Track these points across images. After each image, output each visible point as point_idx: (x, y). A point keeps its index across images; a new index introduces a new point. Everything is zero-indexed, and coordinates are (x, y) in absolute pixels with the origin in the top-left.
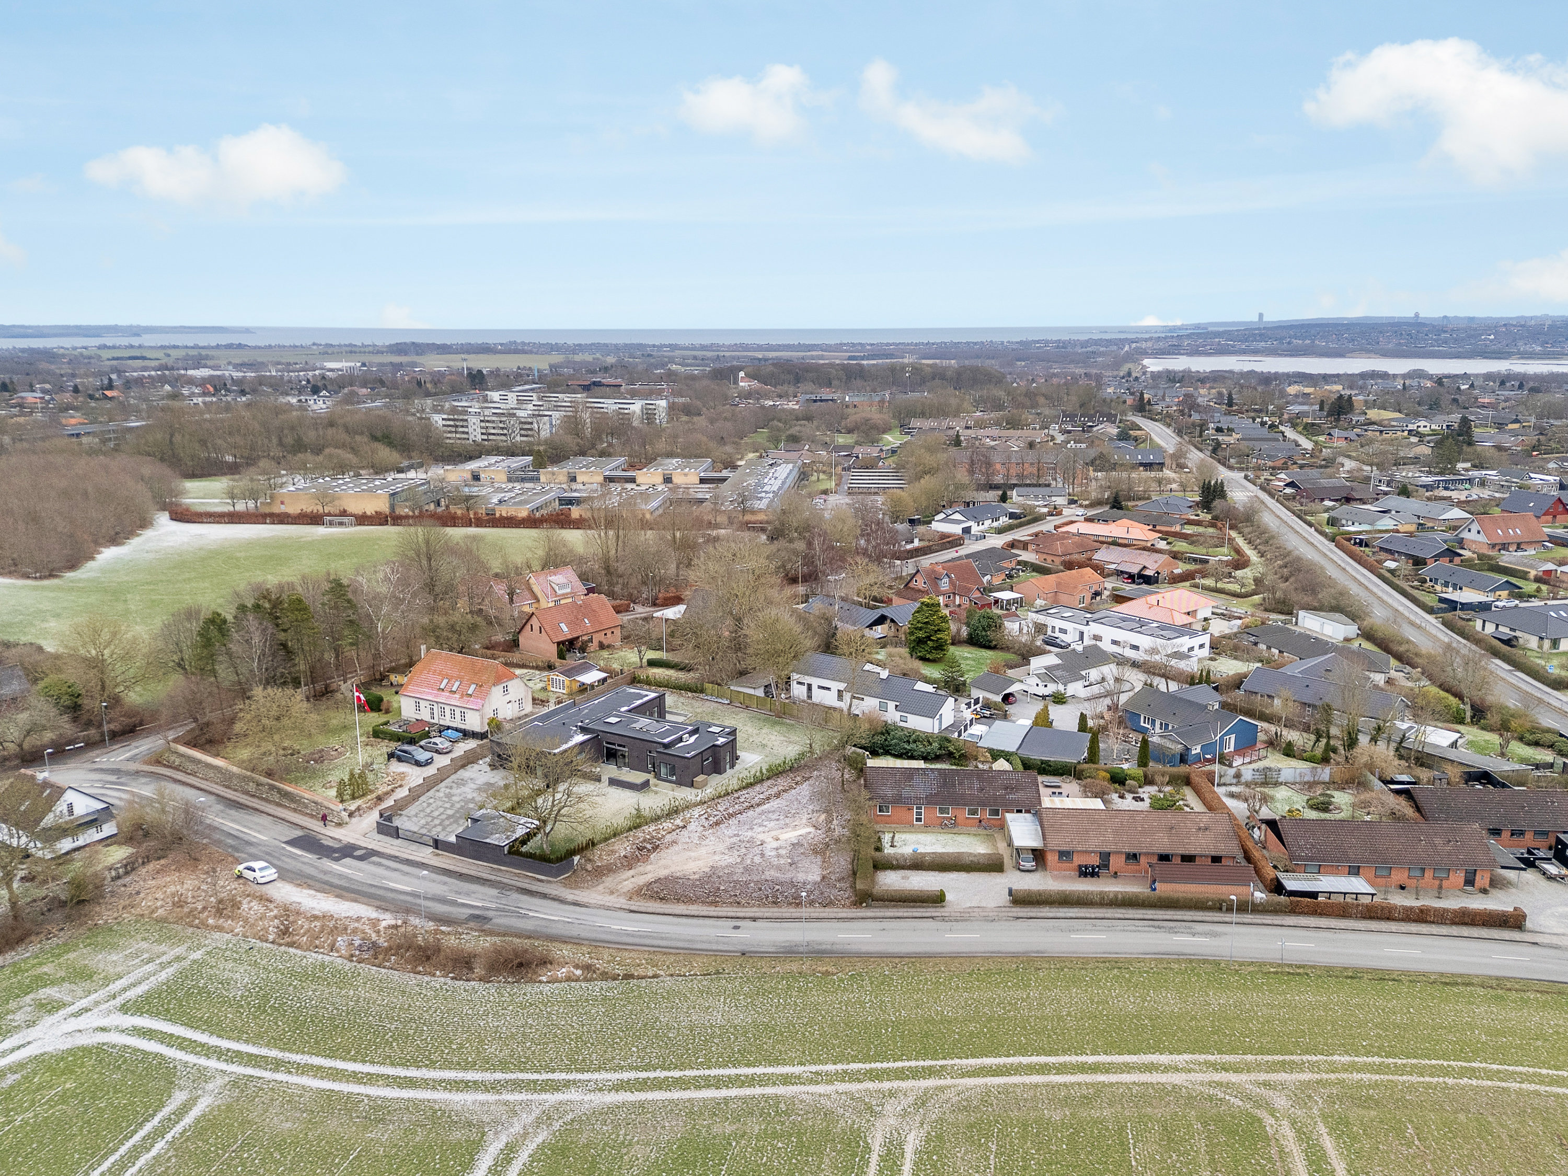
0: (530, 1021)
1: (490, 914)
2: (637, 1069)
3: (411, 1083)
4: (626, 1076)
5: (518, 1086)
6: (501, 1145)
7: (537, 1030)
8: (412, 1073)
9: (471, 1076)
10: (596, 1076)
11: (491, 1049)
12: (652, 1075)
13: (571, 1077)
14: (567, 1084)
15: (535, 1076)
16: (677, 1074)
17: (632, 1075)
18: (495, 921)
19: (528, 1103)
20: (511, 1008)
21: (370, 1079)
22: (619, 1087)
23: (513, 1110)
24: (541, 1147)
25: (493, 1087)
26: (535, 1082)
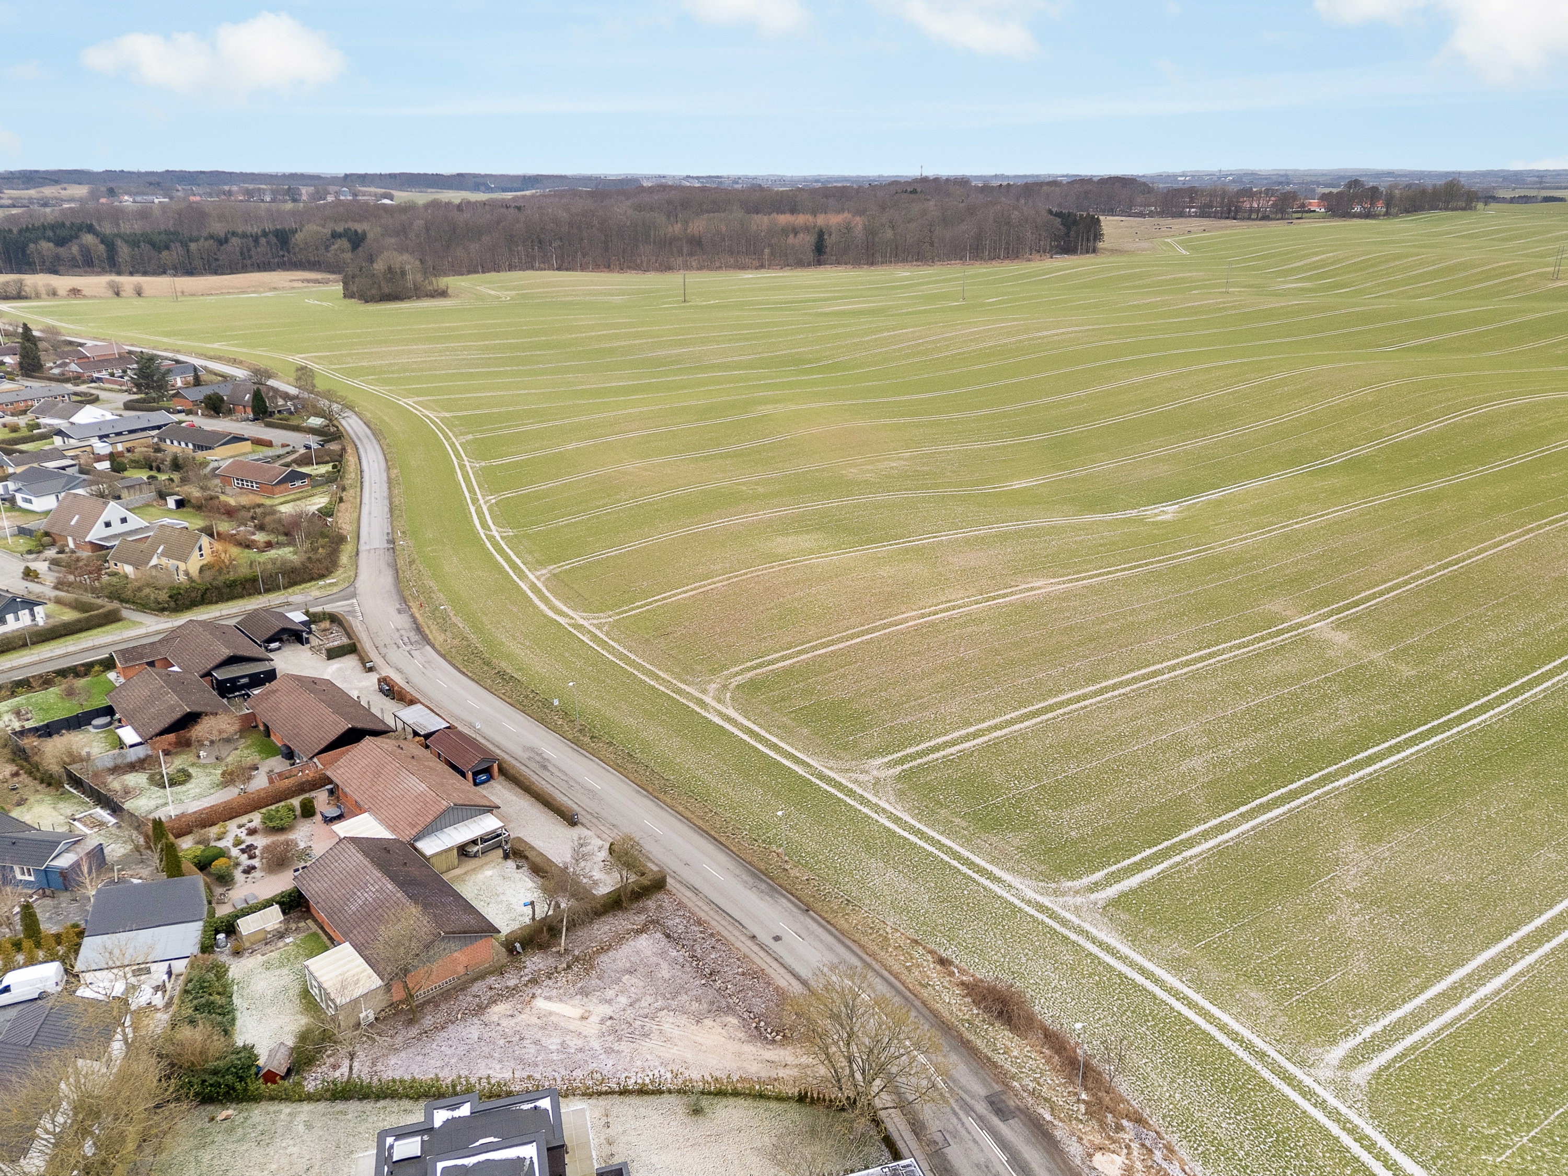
0: (1024, 960)
1: (981, 1108)
2: (974, 881)
3: (1142, 971)
4: (987, 883)
5: (1064, 922)
6: (1096, 894)
7: (1023, 950)
8: (1140, 979)
9: (1094, 949)
10: (1005, 894)
11: (1069, 958)
12: (970, 873)
13: (1023, 905)
14: (1029, 903)
15: (1047, 920)
16: (955, 863)
17: (983, 880)
18: (982, 1092)
19: (1064, 907)
20: (1031, 981)
21: (1177, 995)
22: (998, 880)
23: (1077, 910)
24: (1072, 878)
25: (1081, 931)
26: (1050, 917)
